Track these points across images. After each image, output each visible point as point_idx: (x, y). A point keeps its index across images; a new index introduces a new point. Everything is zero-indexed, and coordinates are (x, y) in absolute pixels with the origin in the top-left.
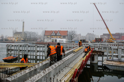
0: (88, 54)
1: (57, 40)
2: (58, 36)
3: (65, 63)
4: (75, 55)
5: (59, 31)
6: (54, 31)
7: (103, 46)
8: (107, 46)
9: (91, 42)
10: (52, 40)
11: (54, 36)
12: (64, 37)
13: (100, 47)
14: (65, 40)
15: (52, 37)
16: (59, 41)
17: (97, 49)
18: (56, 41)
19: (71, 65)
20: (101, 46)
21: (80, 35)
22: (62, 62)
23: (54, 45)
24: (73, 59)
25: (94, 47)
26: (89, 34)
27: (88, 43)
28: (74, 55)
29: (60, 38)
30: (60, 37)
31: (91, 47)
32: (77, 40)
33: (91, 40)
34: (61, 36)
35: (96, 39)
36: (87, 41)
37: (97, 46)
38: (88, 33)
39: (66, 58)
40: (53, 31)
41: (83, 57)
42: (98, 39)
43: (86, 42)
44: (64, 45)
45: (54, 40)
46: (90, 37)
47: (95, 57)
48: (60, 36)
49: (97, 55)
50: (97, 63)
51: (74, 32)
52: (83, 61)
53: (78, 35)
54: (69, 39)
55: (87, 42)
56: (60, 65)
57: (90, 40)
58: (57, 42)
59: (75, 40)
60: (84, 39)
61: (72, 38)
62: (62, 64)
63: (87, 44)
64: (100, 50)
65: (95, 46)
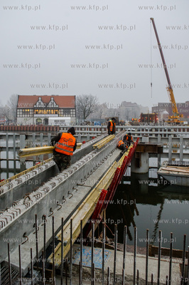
0: (127, 154)
1: (49, 118)
2: (51, 109)
3: (76, 176)
4: (97, 156)
5: (53, 96)
6: (41, 97)
7: (159, 132)
8: (167, 132)
9: (132, 124)
10: (35, 119)
11: (41, 108)
12: (67, 112)
13: (151, 135)
14: (70, 118)
15: (37, 113)
16: (55, 121)
17: (146, 140)
18: (46, 121)
19: (91, 181)
20: (154, 132)
22: (69, 176)
23: (46, 131)
24: (94, 166)
25: (139, 134)
26: (125, 104)
27: (123, 126)
28: (95, 155)
29: (56, 113)
30: (57, 111)
32: (97, 120)
33: (130, 118)
34: (59, 109)
35: (143, 115)
36: (123, 120)
37: (145, 132)
38: (125, 102)
39: (77, 163)
40: (39, 97)
41: (118, 159)
42: (147, 115)
43: (118, 125)
45: (43, 119)
46: (128, 112)
47: (143, 159)
48: (56, 109)
49: (147, 155)
50: (148, 173)
51: (91, 100)
52: (118, 169)
53: (100, 106)
54: (79, 118)
55: (123, 123)
56: (65, 181)
57: (127, 118)
58: (50, 124)
59: (94, 120)
60: (115, 116)
61: (86, 113)
62: (69, 178)
63: (122, 129)
64: (153, 142)
65: (141, 132)
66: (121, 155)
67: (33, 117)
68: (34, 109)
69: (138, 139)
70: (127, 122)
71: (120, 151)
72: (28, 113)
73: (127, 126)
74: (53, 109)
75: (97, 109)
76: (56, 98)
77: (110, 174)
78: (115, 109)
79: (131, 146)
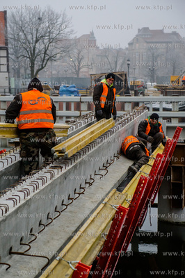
0: (146, 170)
4: (65, 176)
9: (164, 91)
19: (46, 244)
21: (90, 39)
24: (57, 202)
27: (140, 98)
31: (164, 124)
32: (68, 80)
33: (160, 74)
36: (139, 81)
38: (146, 29)
39: (9, 194)
41: (121, 186)
43: (127, 93)
46: (154, 58)
51: (52, 24)
52: (121, 209)
53: (77, 41)
54: (17, 74)
55: (139, 90)
57: (152, 75)
59: (59, 80)
60: (118, 69)
63: (136, 104)
66: (131, 173)
69: (178, 130)
70: (151, 86)
71: (129, 163)
73: (151, 97)
75: (66, 50)
77: (97, 222)
78: (119, 51)
79: (160, 150)
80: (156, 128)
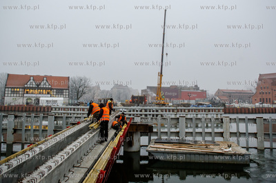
0: (121, 133)
1: (41, 99)
2: (43, 89)
3: (73, 158)
5: (46, 76)
6: (33, 76)
7: (148, 113)
8: (155, 113)
9: (123, 105)
10: (25, 99)
11: (32, 88)
12: (60, 92)
13: (141, 115)
14: (62, 99)
15: (27, 93)
16: (47, 101)
17: (138, 120)
18: (38, 100)
19: (87, 163)
20: (143, 112)
21: (98, 87)
22: (66, 158)
23: (37, 111)
24: (90, 146)
25: (130, 115)
26: (117, 86)
27: (115, 107)
28: (91, 135)
29: (48, 93)
30: (49, 91)
33: (121, 99)
34: (51, 89)
35: (133, 97)
37: (135, 113)
39: (73, 144)
40: (31, 76)
42: (137, 97)
44: (60, 111)
45: (33, 99)
46: (120, 94)
47: (135, 138)
48: (48, 89)
49: (139, 134)
50: (139, 151)
51: (85, 82)
52: (114, 148)
53: (94, 87)
54: (72, 98)
55: (115, 104)
56: (61, 164)
57: (119, 99)
58: (41, 104)
61: (80, 94)
62: (66, 160)
65: (132, 113)
67: (23, 97)
68: (24, 88)
69: (131, 119)
70: (119, 103)
71: (115, 131)
72: (17, 92)
73: (120, 107)
74: (46, 89)
75: (90, 90)
76: (48, 78)
77: (106, 154)
78: (108, 91)
80: (123, 118)
